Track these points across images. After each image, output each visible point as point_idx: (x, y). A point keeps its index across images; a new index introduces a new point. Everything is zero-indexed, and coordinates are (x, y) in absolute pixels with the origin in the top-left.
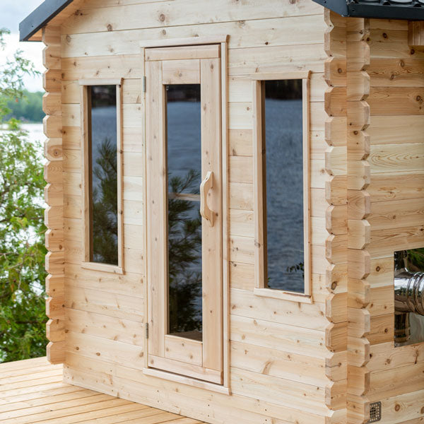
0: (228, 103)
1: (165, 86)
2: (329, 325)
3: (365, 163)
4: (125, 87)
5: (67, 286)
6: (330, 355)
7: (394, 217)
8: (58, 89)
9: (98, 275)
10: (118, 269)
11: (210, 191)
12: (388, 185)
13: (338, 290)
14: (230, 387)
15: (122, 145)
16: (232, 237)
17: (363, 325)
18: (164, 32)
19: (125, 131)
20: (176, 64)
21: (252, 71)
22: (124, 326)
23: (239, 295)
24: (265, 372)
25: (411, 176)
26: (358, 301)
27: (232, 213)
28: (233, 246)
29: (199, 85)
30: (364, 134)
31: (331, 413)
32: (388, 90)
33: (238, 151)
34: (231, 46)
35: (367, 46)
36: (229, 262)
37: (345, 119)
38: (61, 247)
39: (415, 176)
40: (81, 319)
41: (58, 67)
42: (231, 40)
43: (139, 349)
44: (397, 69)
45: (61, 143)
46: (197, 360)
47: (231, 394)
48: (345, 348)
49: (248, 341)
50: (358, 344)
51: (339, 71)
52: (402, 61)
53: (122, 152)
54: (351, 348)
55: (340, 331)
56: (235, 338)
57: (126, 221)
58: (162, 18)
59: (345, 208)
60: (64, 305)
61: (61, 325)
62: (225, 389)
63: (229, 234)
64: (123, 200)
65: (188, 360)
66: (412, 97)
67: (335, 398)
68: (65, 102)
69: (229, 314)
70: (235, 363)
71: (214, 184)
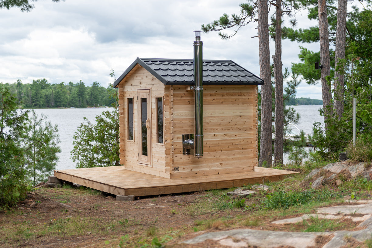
0: (151, 103)
1: (141, 98)
2: (165, 149)
3: (172, 115)
4: (134, 99)
5: (124, 146)
6: (165, 155)
7: (182, 127)
8: (122, 99)
9: (130, 143)
10: (133, 141)
11: (148, 122)
12: (180, 120)
13: (167, 142)
14: (152, 165)
15: (134, 112)
16: (152, 132)
17: (172, 149)
18: (141, 86)
19: (135, 109)
20: (143, 94)
21: (155, 96)
22: (135, 154)
23: (154, 145)
24: (158, 161)
25: (187, 118)
26: (171, 144)
27: (152, 127)
28: (153, 134)
29: (146, 98)
30: (172, 109)
31: (166, 168)
32: (180, 100)
33: (153, 113)
34: (152, 90)
35: (172, 91)
36: (152, 138)
37: (169, 106)
38: (123, 137)
39: (188, 118)
40: (127, 153)
41: (122, 94)
42: (152, 89)
43: (137, 159)
44: (183, 95)
45: (123, 112)
46: (147, 160)
47: (152, 167)
48: (169, 154)
49: (155, 155)
50: (171, 153)
51: (167, 96)
52: (184, 94)
53: (134, 114)
54: (170, 154)
55: (168, 151)
56: (153, 154)
57: (135, 130)
58: (140, 83)
59: (169, 125)
60: (124, 150)
61: (123, 155)
62: (151, 166)
63: (152, 131)
64: (134, 125)
65: (145, 160)
66: (187, 101)
67: (167, 165)
68: (124, 102)
69: (152, 149)
70: (153, 160)
71: (149, 121)
